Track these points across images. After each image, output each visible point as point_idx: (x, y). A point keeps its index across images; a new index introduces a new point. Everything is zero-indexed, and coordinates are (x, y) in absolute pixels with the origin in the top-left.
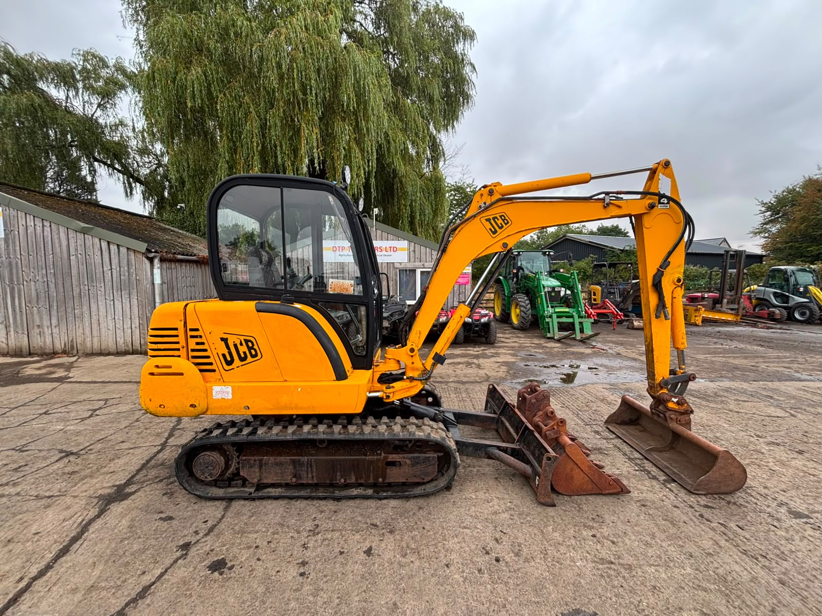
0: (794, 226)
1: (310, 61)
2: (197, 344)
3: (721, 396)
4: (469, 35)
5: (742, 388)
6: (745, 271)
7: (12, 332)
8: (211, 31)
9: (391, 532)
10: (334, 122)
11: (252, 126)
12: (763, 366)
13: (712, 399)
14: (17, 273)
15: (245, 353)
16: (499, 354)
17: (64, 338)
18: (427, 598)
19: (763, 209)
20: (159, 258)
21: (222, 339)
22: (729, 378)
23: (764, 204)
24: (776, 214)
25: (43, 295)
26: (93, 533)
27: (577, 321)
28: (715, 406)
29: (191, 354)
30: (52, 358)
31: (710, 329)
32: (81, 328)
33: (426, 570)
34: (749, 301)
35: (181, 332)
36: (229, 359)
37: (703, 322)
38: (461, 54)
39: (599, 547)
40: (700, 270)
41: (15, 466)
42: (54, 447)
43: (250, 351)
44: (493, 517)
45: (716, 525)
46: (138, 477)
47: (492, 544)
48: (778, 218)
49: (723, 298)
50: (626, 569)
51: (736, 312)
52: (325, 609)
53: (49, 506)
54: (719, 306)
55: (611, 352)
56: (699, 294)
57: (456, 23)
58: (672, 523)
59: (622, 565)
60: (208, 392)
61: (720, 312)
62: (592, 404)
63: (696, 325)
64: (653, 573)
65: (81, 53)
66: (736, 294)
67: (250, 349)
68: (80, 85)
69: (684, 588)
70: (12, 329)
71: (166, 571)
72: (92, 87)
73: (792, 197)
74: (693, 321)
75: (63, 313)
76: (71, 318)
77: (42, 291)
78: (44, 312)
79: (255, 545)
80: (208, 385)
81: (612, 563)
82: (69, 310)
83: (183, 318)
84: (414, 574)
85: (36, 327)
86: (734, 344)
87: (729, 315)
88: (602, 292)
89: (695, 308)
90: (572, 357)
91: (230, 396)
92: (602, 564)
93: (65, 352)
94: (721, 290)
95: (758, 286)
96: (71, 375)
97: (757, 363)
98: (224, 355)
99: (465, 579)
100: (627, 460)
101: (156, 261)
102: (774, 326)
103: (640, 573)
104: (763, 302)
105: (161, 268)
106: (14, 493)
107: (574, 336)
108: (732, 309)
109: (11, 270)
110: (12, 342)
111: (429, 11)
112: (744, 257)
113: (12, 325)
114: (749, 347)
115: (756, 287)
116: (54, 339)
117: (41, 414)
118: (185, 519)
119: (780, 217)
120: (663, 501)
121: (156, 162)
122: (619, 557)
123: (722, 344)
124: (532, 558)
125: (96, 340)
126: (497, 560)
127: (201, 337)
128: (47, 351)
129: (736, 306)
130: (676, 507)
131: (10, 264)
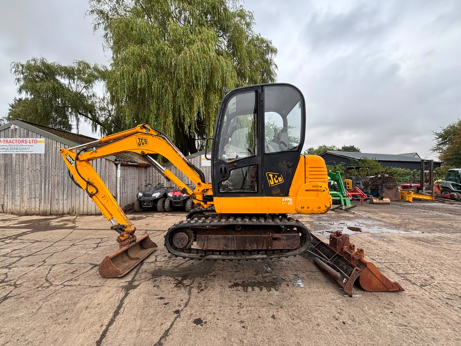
0: (457, 146)
1: (200, 65)
3: (437, 241)
4: (274, 51)
5: (448, 237)
6: (434, 171)
7: (43, 203)
8: (151, 53)
9: (281, 307)
10: (210, 95)
11: (168, 97)
12: (456, 225)
13: (432, 242)
14: (49, 171)
16: (302, 217)
17: (69, 206)
18: (314, 341)
19: (437, 137)
20: (120, 164)
22: (438, 231)
23: (437, 134)
24: (445, 140)
25: (61, 183)
26: (127, 304)
27: (342, 199)
28: (435, 246)
30: (62, 217)
31: (417, 204)
32: (78, 201)
33: (307, 327)
34: (438, 189)
37: (413, 200)
38: (270, 60)
39: (396, 318)
40: (406, 171)
41: (71, 271)
42: (86, 262)
44: (333, 301)
45: (457, 308)
46: (136, 278)
47: (337, 315)
48: (446, 142)
49: (422, 187)
50: (415, 329)
51: (431, 194)
52: (263, 344)
53: (98, 291)
54: (421, 191)
55: (365, 216)
56: (409, 184)
57: (267, 45)
58: (432, 307)
59: (413, 327)
61: (422, 194)
62: (364, 244)
63: (409, 202)
64: (430, 331)
65: (78, 62)
66: (430, 184)
68: (76, 77)
69: (450, 340)
70: (43, 201)
71: (173, 323)
72: (82, 78)
73: (453, 130)
74: (407, 200)
75: (70, 193)
76: (74, 195)
77: (61, 181)
78: (60, 192)
79: (213, 312)
81: (406, 326)
82: (73, 191)
84: (302, 328)
85: (55, 200)
86: (435, 213)
87: (428, 196)
88: (353, 183)
89: (407, 192)
90: (343, 219)
92: (401, 326)
93: (69, 214)
94: (421, 182)
95: (442, 180)
96: (77, 225)
97: (452, 223)
99: (330, 332)
100: (395, 274)
101: (119, 166)
102: (455, 203)
103: (423, 331)
104: (446, 189)
105: (121, 169)
106: (77, 284)
107: (341, 207)
108: (429, 193)
109: (46, 170)
110: (42, 209)
111: (253, 40)
112: (432, 164)
113: (43, 199)
114: (444, 214)
115: (441, 180)
116: (64, 206)
117: (71, 245)
118: (171, 298)
119: (448, 141)
120: (423, 295)
121: (108, 114)
122: (409, 324)
123: (428, 213)
124: (362, 322)
125: (85, 207)
126: (344, 323)
128: (60, 213)
129: (430, 191)
130: (431, 298)
131: (46, 167)
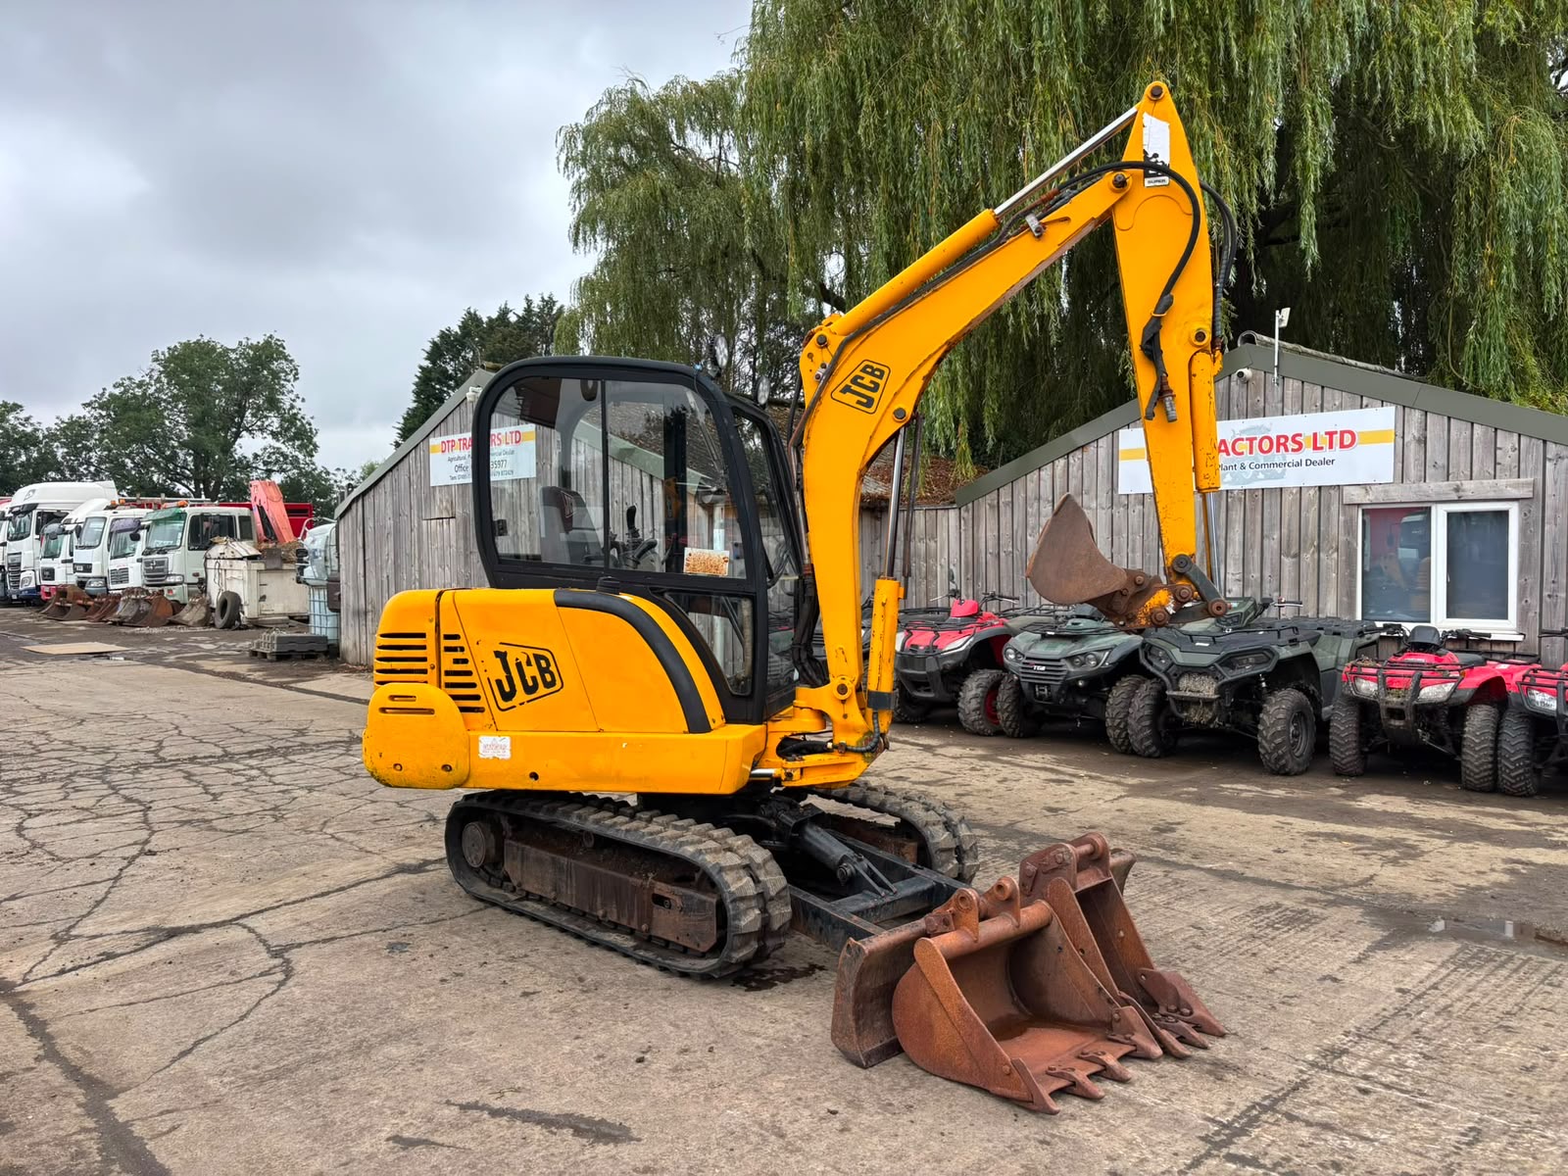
2: (456, 661)
15: (534, 679)
21: (498, 654)
29: (446, 679)
35: (430, 641)
36: (507, 689)
43: (543, 675)
60: (471, 746)
67: (543, 671)
80: (471, 733)
83: (434, 617)
91: (507, 755)
98: (499, 683)
127: (462, 649)
